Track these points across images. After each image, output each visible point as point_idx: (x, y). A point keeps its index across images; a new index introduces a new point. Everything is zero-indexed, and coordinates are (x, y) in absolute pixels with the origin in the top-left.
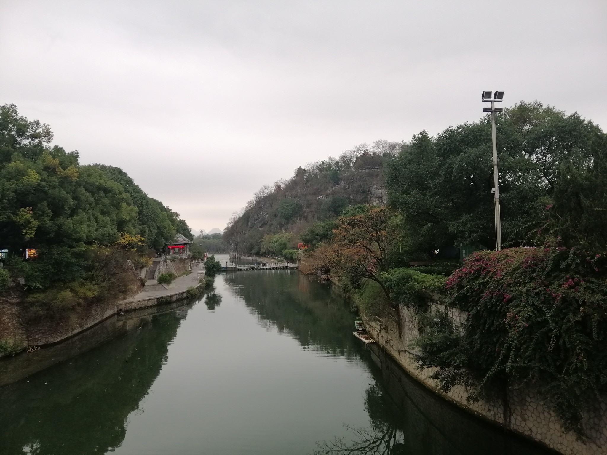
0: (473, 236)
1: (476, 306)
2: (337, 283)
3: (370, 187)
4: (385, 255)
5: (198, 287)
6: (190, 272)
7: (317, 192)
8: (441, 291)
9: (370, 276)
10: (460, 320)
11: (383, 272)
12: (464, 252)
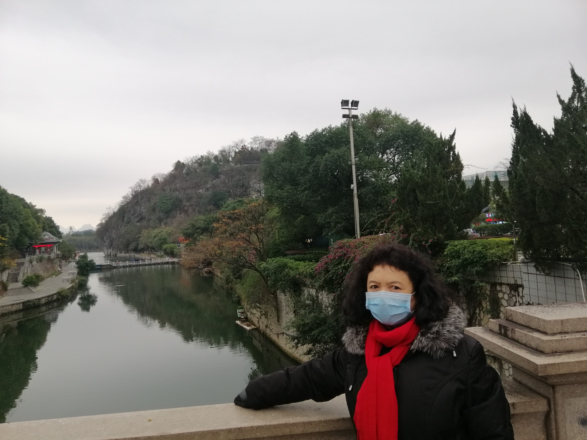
0: (338, 226)
1: (340, 287)
2: (219, 274)
3: (248, 181)
4: (263, 246)
5: (70, 287)
6: (60, 273)
7: (197, 186)
8: (312, 276)
9: (250, 266)
10: (328, 300)
11: (262, 262)
12: (332, 240)
